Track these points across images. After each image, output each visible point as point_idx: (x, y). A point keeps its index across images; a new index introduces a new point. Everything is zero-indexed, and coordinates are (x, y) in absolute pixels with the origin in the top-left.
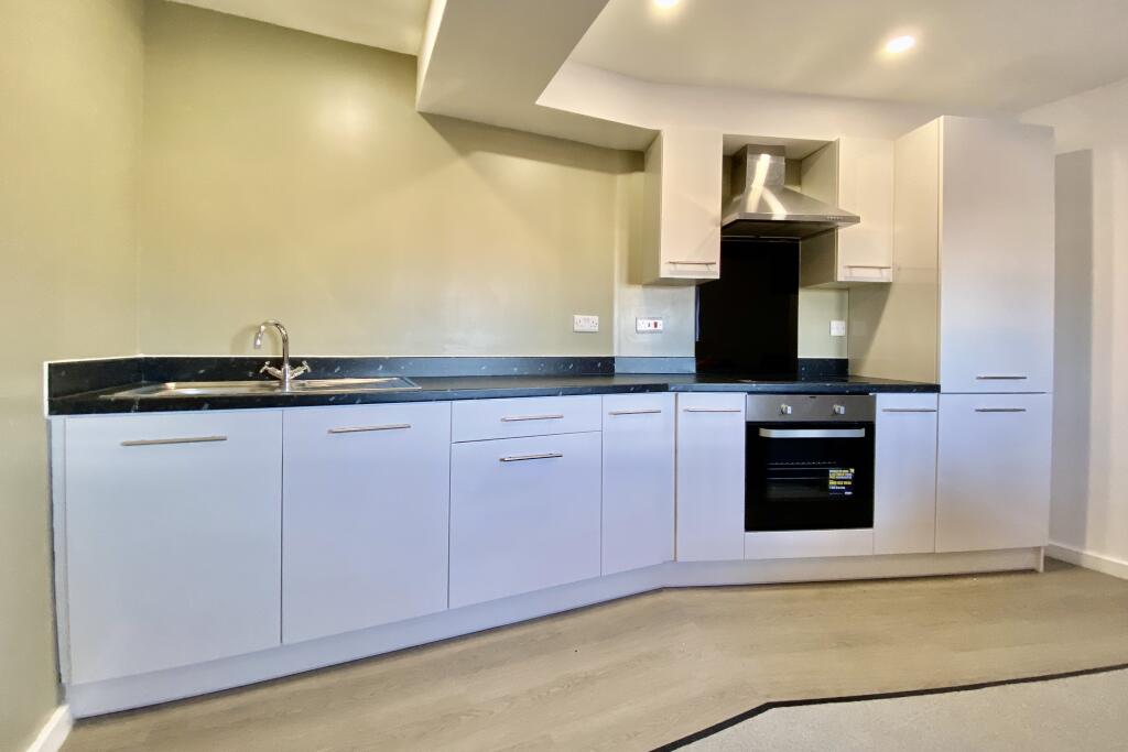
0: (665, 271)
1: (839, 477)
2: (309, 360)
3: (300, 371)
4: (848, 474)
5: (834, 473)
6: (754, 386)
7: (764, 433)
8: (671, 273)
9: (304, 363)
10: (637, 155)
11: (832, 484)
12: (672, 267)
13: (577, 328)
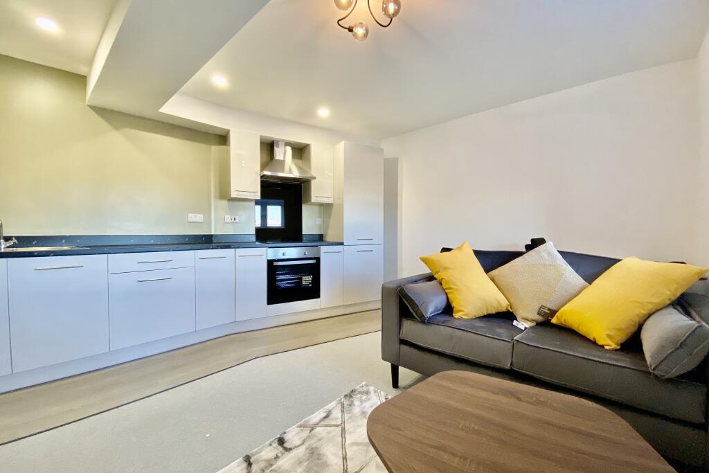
0: (234, 195)
1: (307, 280)
2: (16, 237)
3: (11, 243)
4: (310, 278)
5: (304, 278)
6: (270, 245)
7: (275, 264)
8: (237, 195)
9: (14, 238)
10: (222, 138)
11: (304, 283)
12: (237, 193)
13: (189, 220)
